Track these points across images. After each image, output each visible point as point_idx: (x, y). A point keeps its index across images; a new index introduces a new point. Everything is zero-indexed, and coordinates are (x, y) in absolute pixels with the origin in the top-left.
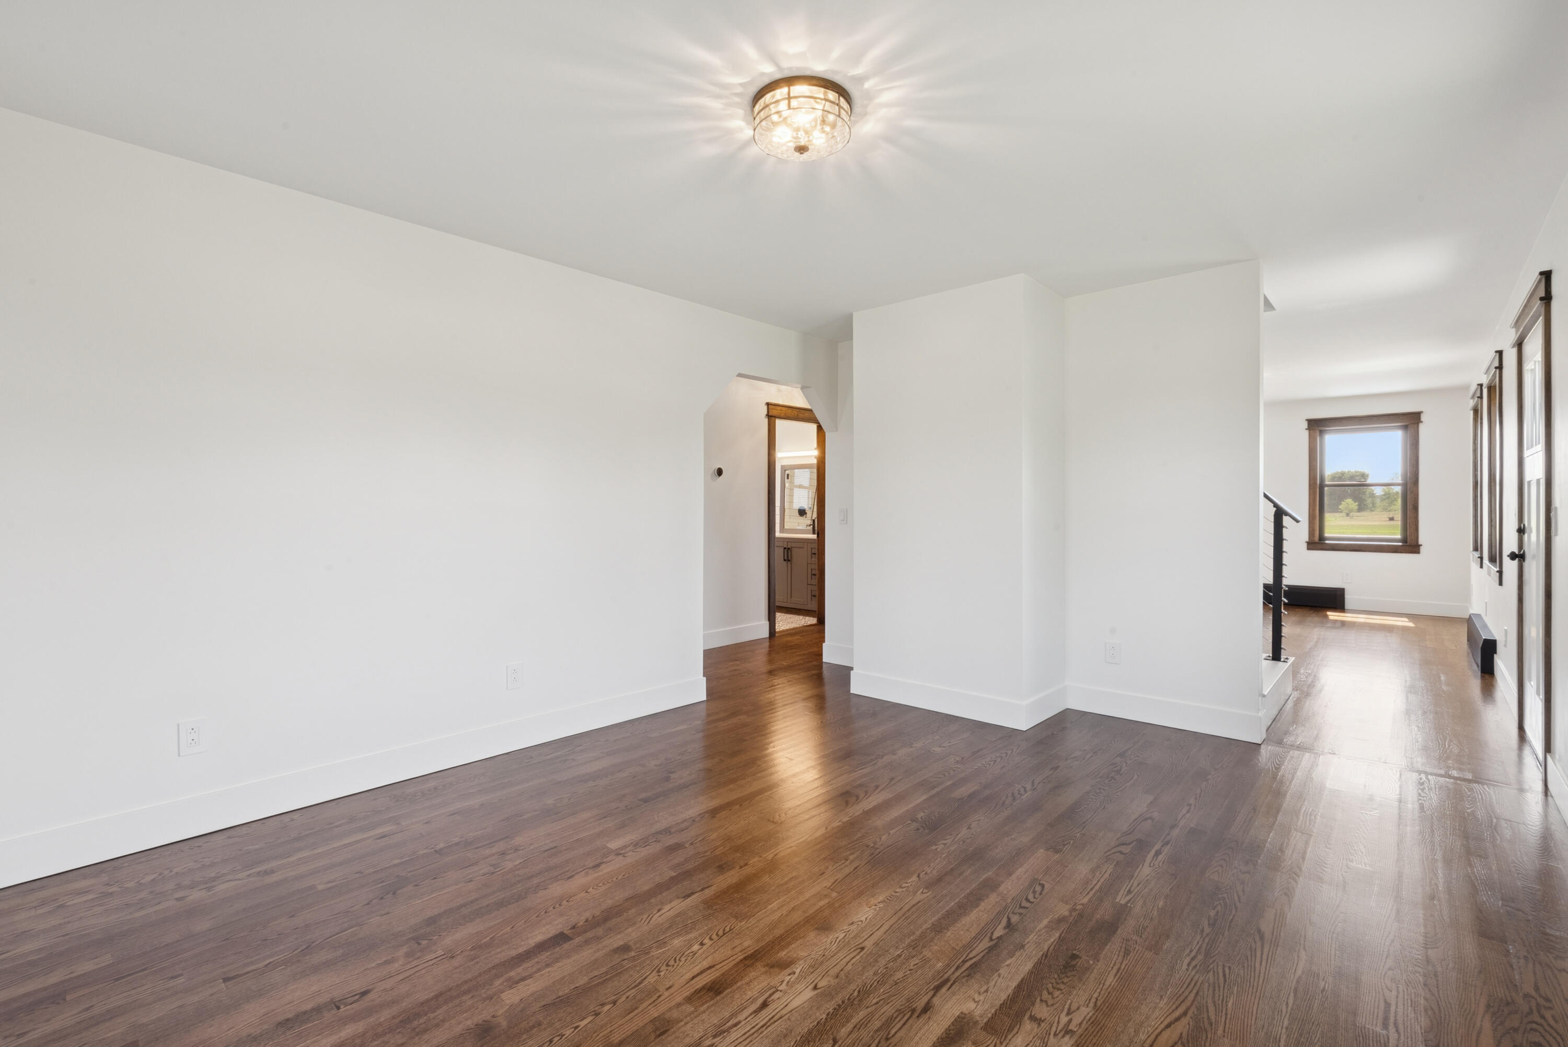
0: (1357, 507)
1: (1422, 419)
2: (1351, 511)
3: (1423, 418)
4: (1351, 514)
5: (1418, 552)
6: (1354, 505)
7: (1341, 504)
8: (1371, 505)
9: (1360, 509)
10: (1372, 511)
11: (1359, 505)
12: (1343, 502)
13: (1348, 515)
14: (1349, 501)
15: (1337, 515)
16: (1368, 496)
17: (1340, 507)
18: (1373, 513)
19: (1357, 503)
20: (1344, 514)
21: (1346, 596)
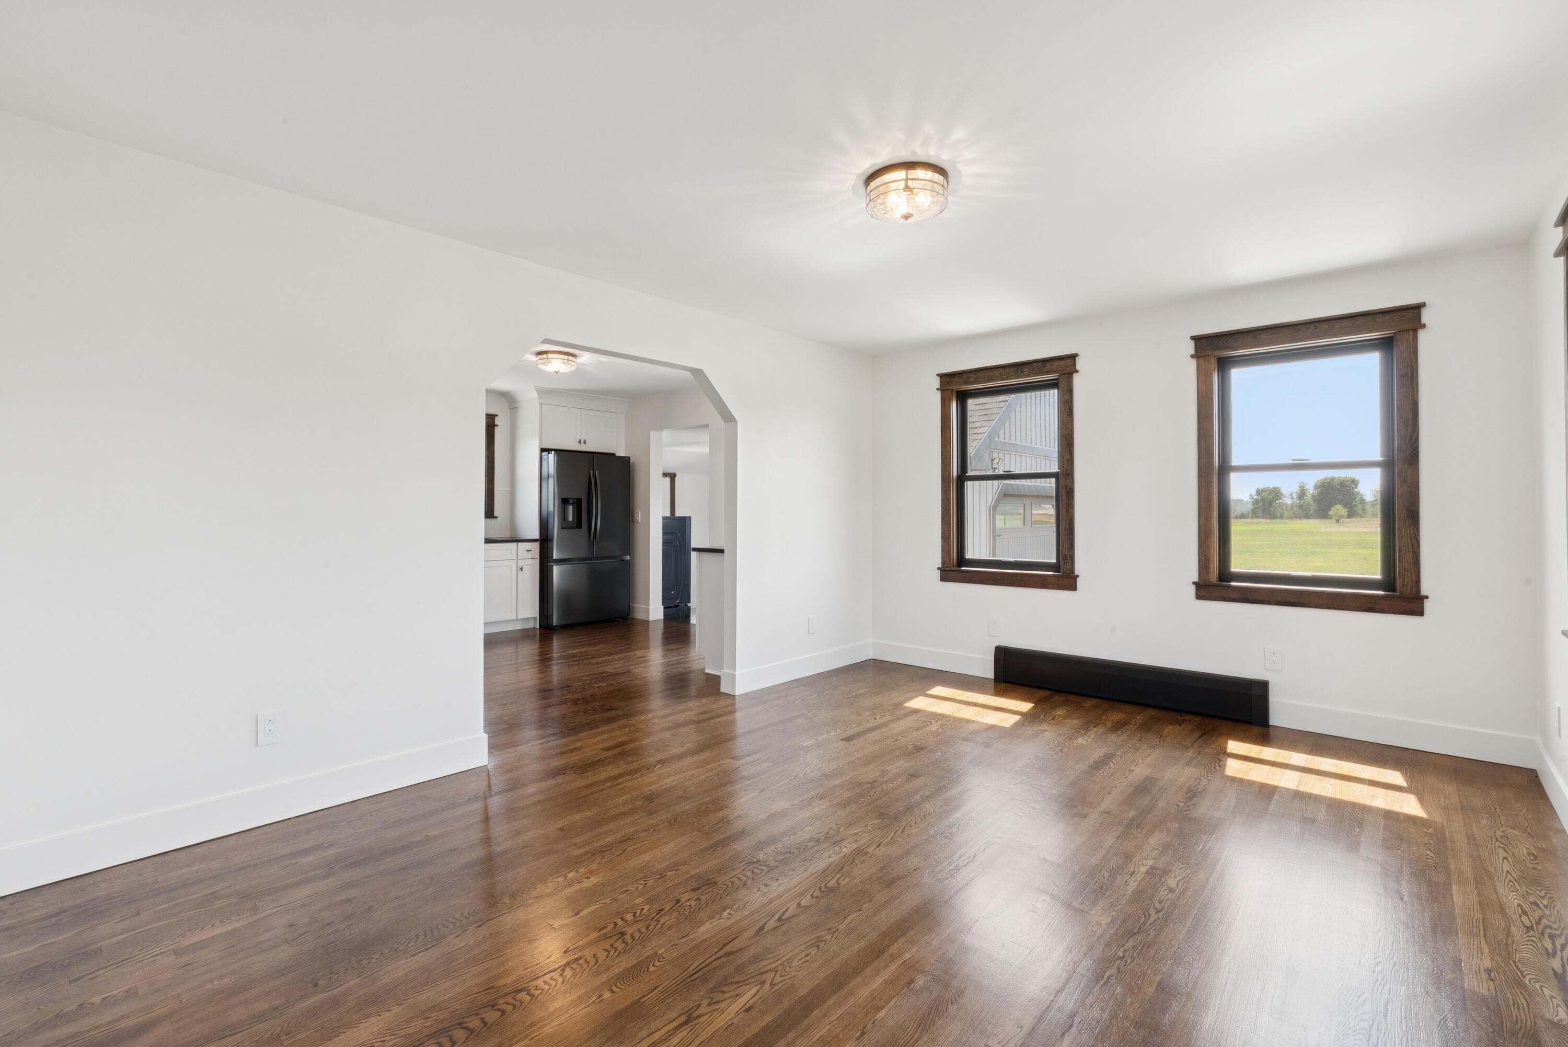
0: (1346, 514)
1: (1424, 321)
2: (1341, 517)
3: (1426, 316)
4: (1341, 520)
5: (1421, 613)
6: (1344, 511)
7: (1330, 510)
8: (1361, 511)
9: (1350, 515)
10: (1362, 517)
11: (1348, 511)
12: (1332, 508)
13: (1338, 521)
14: (1339, 507)
15: (1327, 521)
16: (1358, 502)
17: (1330, 513)
18: (1363, 519)
19: (1346, 510)
20: (1334, 521)
21: (1272, 699)
